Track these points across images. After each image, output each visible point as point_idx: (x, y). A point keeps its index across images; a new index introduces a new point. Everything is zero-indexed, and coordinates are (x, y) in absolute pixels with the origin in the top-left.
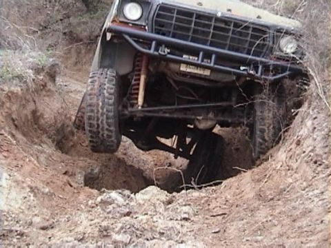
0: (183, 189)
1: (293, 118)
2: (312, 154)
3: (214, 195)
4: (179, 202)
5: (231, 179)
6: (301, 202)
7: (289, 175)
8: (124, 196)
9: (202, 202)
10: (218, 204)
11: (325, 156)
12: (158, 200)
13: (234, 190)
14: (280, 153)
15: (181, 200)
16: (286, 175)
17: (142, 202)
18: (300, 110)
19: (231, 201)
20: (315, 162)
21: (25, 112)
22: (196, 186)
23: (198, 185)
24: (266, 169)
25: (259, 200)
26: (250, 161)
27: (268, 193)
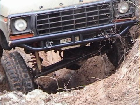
0: (58, 91)
1: (132, 45)
3: (79, 96)
4: (54, 100)
5: (89, 85)
6: (136, 102)
7: (128, 83)
8: (18, 95)
9: (71, 100)
10: (81, 102)
12: (40, 98)
13: (91, 92)
14: (123, 68)
15: (56, 99)
16: (126, 83)
17: (29, 100)
18: (137, 39)
19: (89, 100)
22: (66, 89)
23: (68, 89)
24: (113, 79)
25: (108, 99)
26: (104, 73)
27: (114, 95)
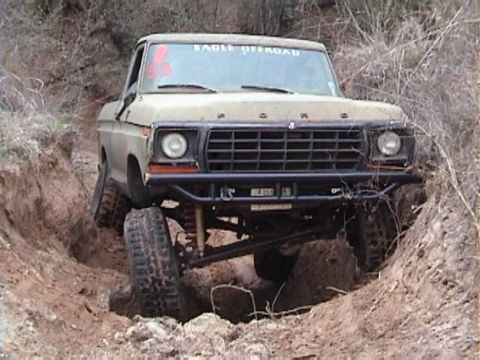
0: (253, 317)
1: (414, 217)
2: (441, 271)
3: (299, 328)
4: (246, 337)
5: (323, 304)
6: (424, 341)
7: (407, 300)
8: (168, 326)
9: (281, 337)
10: (304, 342)
11: (458, 274)
12: (217, 333)
13: (327, 321)
14: (395, 267)
15: (250, 335)
16: (403, 300)
17: (192, 336)
18: (424, 206)
19: (322, 337)
20: (445, 283)
21: (26, 201)
22: (272, 314)
23: (275, 311)
24: (374, 291)
25: (364, 336)
26: (352, 278)
27: (377, 326)
